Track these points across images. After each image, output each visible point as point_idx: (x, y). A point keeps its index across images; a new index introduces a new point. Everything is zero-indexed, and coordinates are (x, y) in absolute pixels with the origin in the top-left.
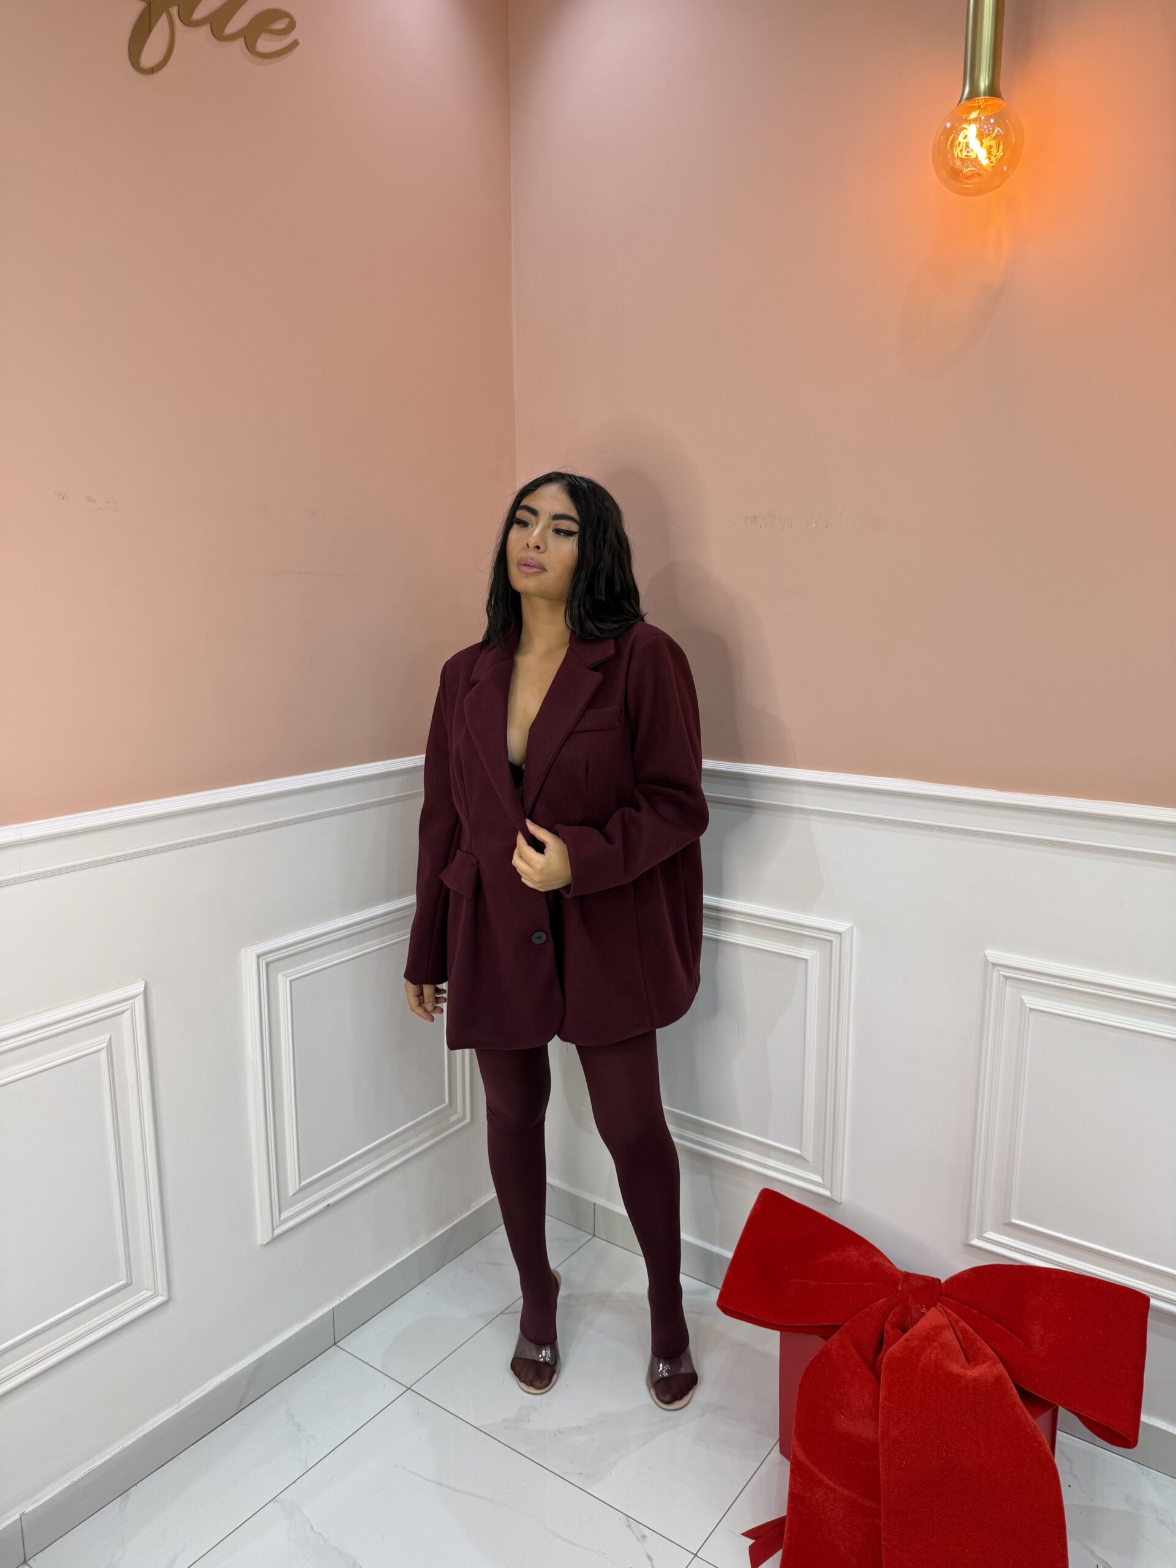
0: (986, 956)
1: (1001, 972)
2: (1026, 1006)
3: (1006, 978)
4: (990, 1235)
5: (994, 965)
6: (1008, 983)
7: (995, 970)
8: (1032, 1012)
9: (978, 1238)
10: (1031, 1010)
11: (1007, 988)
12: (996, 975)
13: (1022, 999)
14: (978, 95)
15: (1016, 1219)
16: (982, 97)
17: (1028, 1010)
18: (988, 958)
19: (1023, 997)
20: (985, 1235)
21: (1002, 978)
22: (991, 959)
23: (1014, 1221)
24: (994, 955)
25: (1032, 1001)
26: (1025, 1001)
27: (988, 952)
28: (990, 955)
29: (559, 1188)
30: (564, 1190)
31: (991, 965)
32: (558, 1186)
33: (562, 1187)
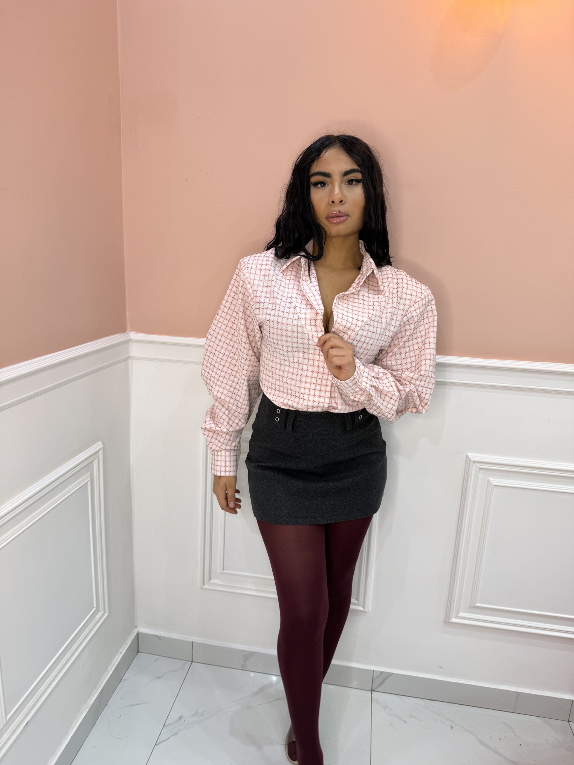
0: (469, 457)
1: (477, 466)
2: (492, 484)
3: (480, 469)
4: (462, 614)
5: (474, 462)
6: (481, 472)
7: (474, 465)
8: (495, 487)
9: (455, 618)
10: (495, 486)
11: (480, 475)
12: (474, 469)
13: (488, 479)
15: (478, 603)
17: (493, 486)
18: (471, 458)
19: (490, 479)
20: (460, 615)
21: (478, 469)
22: (472, 459)
23: (477, 605)
24: (474, 456)
25: (495, 481)
26: (491, 481)
27: (469, 454)
28: (472, 457)
29: (164, 637)
30: (168, 638)
31: (472, 462)
32: (163, 636)
33: (166, 636)
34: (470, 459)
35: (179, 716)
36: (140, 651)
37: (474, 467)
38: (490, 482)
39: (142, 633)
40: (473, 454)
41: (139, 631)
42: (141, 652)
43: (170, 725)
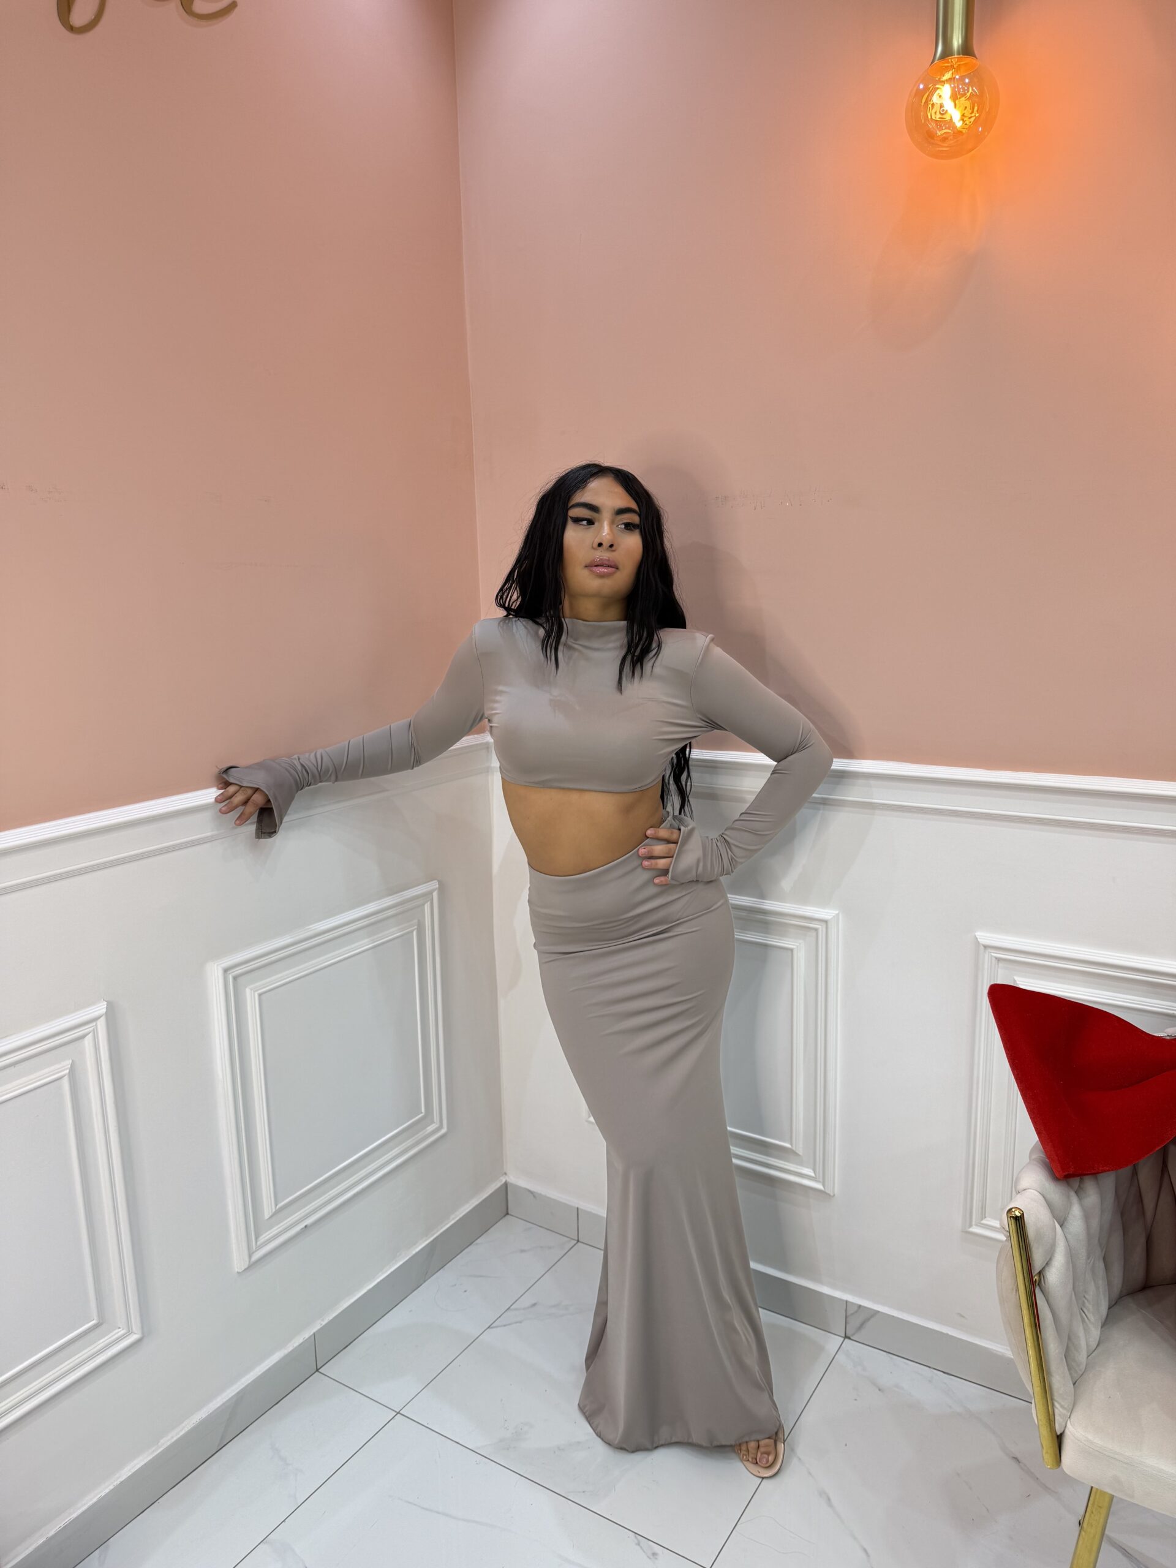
1: (992, 954)
3: (998, 960)
4: (988, 1221)
5: (986, 947)
6: (1001, 965)
9: (976, 1225)
11: (1000, 970)
14: (951, 54)
16: (956, 56)
18: (979, 940)
20: (984, 1222)
21: (994, 959)
25: (1026, 982)
27: (976, 934)
28: (982, 938)
29: (540, 1194)
30: (545, 1196)
31: (982, 947)
32: (539, 1192)
33: (543, 1193)
34: (978, 942)
35: (534, 1302)
36: (510, 1213)
39: (512, 1184)
40: (985, 935)
41: (508, 1180)
42: (511, 1215)
43: (516, 1309)
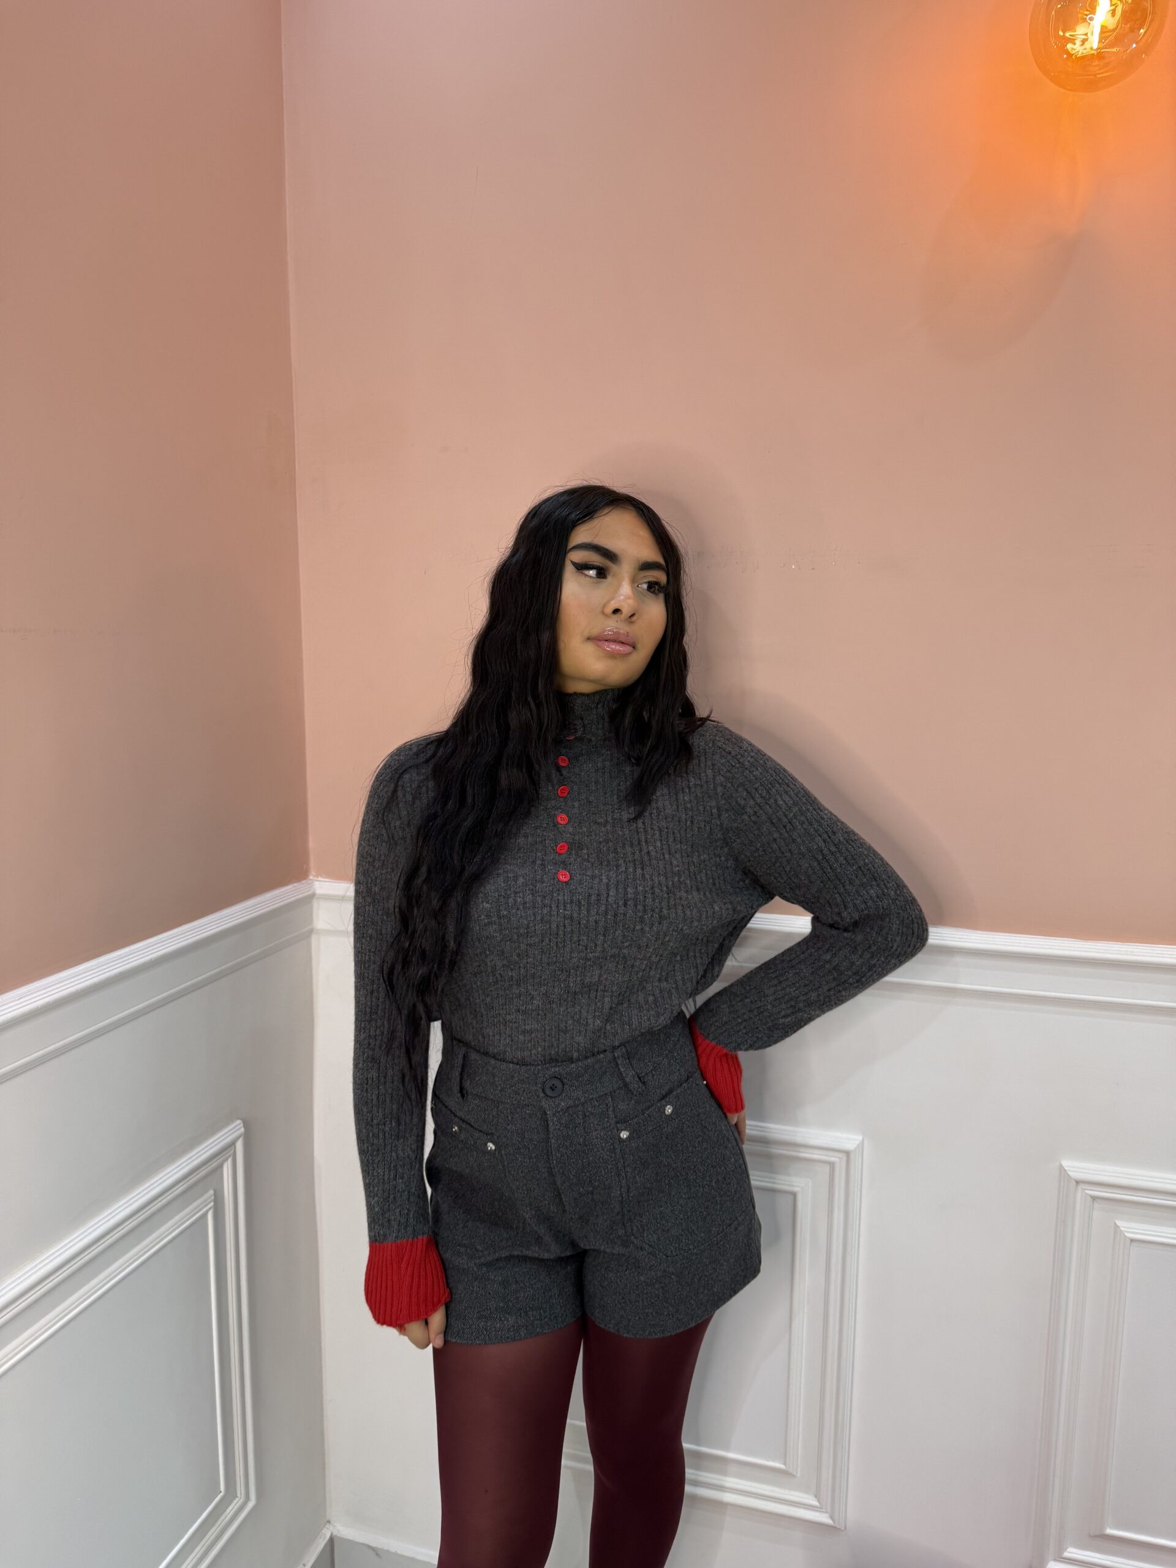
0: (1065, 1170)
1: (1087, 1191)
2: (1123, 1235)
3: (1094, 1198)
4: (1070, 1552)
5: (1078, 1182)
6: (1096, 1205)
7: (1079, 1188)
8: (1133, 1244)
9: (1055, 1558)
10: (1132, 1240)
11: (1096, 1214)
12: (1079, 1198)
13: (1116, 1225)
17: (1128, 1240)
18: (1069, 1173)
19: (1119, 1223)
20: (1065, 1553)
21: (1089, 1199)
22: (1073, 1174)
23: (1108, 1530)
24: (1077, 1168)
25: (1134, 1229)
27: (1065, 1163)
28: (1072, 1169)
29: (388, 1551)
30: (396, 1554)
31: (1075, 1183)
32: (386, 1548)
33: (391, 1549)
34: (1068, 1175)
37: (1079, 1195)
38: (1121, 1230)
39: (340, 1538)
40: (1077, 1164)
41: (335, 1533)
